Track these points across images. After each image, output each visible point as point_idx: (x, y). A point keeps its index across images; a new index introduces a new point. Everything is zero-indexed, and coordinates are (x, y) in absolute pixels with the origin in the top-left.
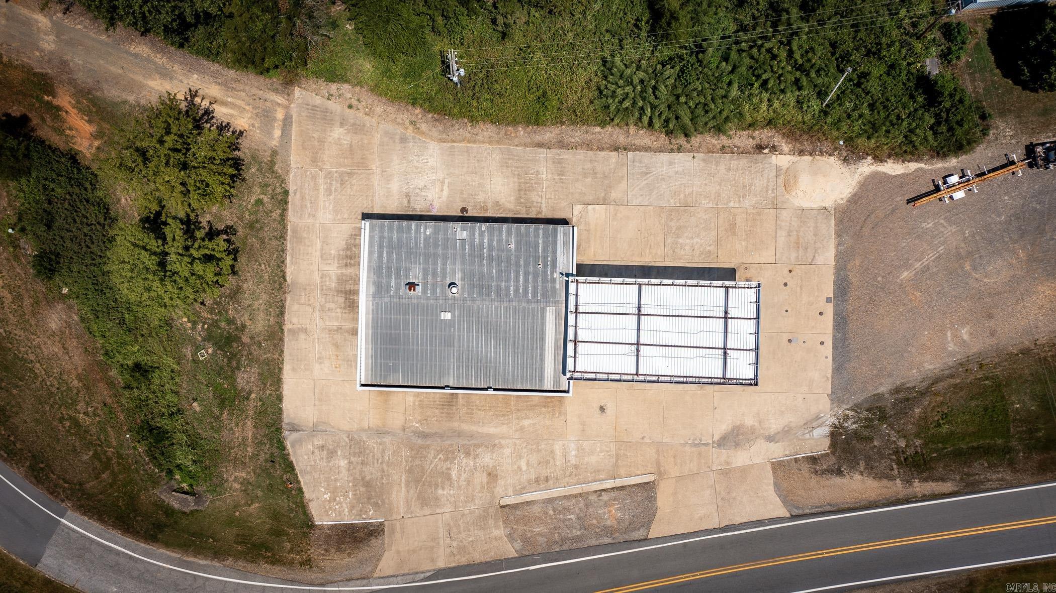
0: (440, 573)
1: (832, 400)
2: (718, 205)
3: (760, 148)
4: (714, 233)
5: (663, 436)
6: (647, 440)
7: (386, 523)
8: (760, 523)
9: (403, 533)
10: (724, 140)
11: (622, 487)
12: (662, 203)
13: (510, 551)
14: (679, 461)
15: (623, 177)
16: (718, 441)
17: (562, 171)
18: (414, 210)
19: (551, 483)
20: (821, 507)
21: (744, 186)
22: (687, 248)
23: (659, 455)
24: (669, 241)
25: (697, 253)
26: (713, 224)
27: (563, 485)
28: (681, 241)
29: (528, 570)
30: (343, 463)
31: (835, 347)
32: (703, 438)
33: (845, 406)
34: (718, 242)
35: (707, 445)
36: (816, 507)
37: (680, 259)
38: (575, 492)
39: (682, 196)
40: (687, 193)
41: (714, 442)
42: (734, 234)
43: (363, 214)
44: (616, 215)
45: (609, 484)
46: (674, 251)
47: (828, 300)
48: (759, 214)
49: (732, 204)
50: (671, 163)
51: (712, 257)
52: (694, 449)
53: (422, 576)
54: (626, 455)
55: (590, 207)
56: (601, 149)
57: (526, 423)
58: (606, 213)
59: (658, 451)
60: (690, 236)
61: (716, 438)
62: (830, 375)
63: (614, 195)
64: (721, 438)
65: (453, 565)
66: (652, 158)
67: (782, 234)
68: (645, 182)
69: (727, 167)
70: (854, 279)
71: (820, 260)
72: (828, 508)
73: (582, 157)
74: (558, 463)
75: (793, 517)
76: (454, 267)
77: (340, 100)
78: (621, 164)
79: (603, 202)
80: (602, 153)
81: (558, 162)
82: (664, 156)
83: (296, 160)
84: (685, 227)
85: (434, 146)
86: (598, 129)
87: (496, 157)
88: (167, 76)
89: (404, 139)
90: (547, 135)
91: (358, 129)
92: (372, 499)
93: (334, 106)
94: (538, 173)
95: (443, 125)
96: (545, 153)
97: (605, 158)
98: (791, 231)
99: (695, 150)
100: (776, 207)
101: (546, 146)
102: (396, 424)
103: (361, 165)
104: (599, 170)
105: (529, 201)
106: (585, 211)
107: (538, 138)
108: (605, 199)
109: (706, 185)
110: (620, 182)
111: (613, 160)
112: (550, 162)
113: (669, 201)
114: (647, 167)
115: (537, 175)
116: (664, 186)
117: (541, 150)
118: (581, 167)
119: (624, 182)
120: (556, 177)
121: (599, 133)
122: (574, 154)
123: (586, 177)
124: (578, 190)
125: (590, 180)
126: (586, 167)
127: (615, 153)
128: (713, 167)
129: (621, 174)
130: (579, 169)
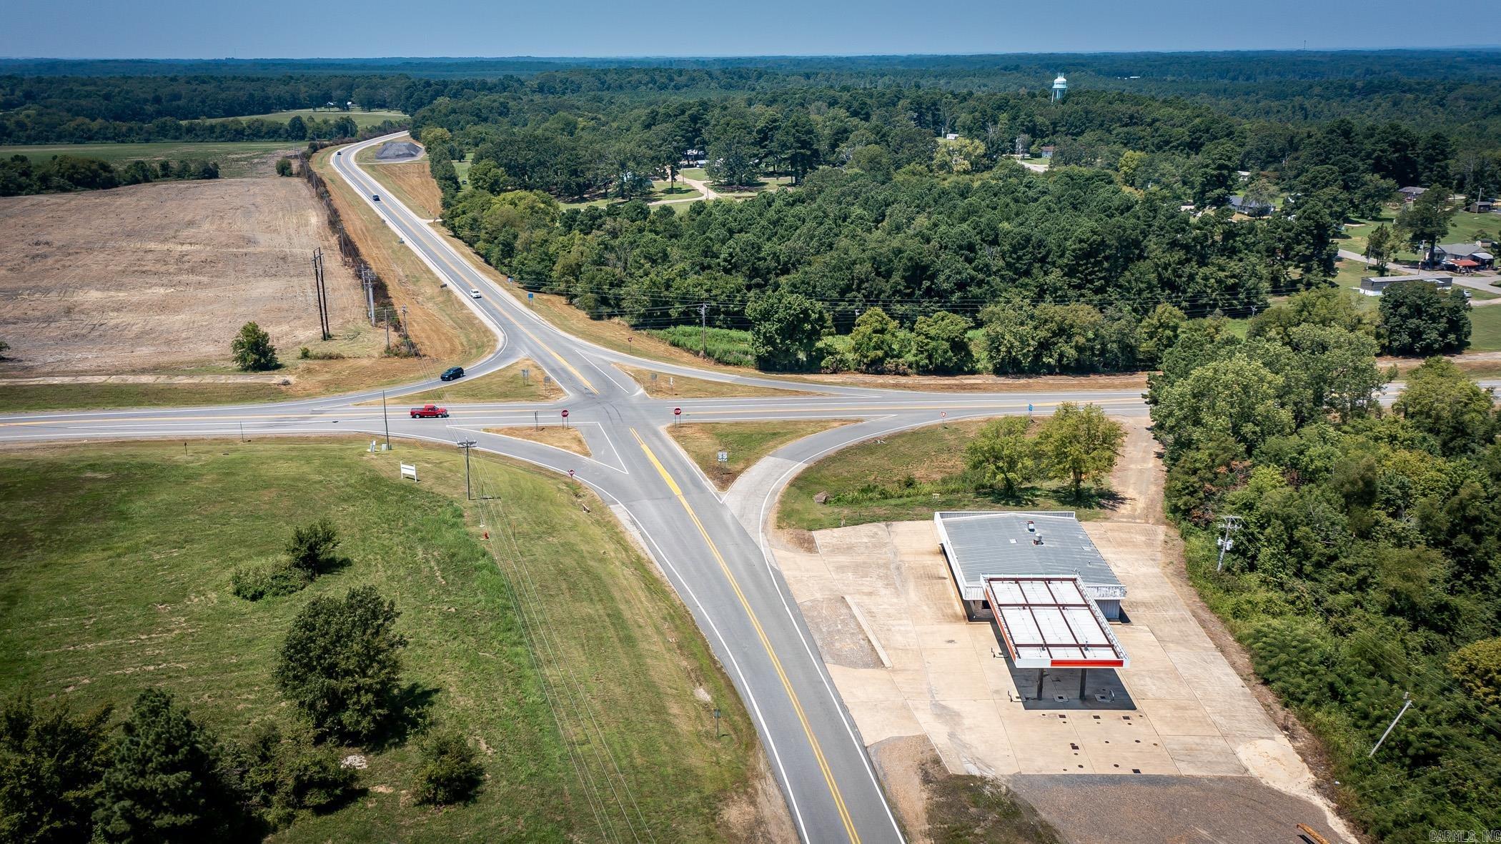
0: (779, 575)
1: (1014, 775)
2: (1201, 699)
3: (1286, 728)
4: (1168, 697)
5: (935, 673)
6: (927, 665)
7: (819, 554)
8: (853, 726)
9: (812, 560)
10: (1277, 707)
11: (876, 651)
12: (1180, 670)
13: (802, 598)
14: (909, 681)
15: (1193, 650)
16: (940, 704)
17: (1176, 621)
19: (871, 618)
20: (881, 767)
21: (1234, 716)
22: (1142, 682)
23: (914, 671)
24: (1143, 673)
25: (1141, 688)
26: (1178, 697)
27: (869, 623)
28: (1147, 679)
29: (784, 607)
30: (866, 541)
31: (1079, 776)
32: (939, 695)
33: (1010, 785)
34: (1159, 700)
35: (933, 697)
36: (880, 765)
37: (1128, 678)
38: (864, 629)
39: (1196, 680)
40: (1201, 683)
41: (937, 701)
42: (1175, 709)
44: (1151, 646)
45: (876, 644)
46: (1134, 675)
47: (1136, 771)
48: (1209, 725)
49: (1207, 708)
50: (1227, 675)
51: (1141, 695)
52: (926, 690)
54: (908, 654)
55: (1151, 634)
56: (1212, 639)
57: (925, 608)
58: (1150, 641)
59: (918, 670)
60: (1156, 684)
61: (942, 703)
62: (1043, 773)
63: (1171, 646)
64: (943, 705)
65: (786, 577)
66: (1224, 664)
67: (1197, 740)
68: (1195, 660)
69: (1247, 706)
71: (1182, 766)
72: (881, 774)
73: (1197, 630)
74: (890, 622)
75: (865, 749)
76: (1057, 545)
77: (1167, 539)
78: (1205, 649)
79: (1160, 639)
80: (1209, 639)
81: (1184, 620)
82: (1231, 671)
83: (1107, 524)
84: (1164, 681)
85: (1157, 570)
86: (1231, 639)
87: (1167, 594)
88: (1140, 493)
89: (1154, 560)
90: (1206, 615)
91: (1150, 544)
92: (836, 550)
93: (1162, 537)
94: (1166, 611)
95: (1179, 574)
96: (1188, 615)
97: (1204, 641)
98: (1203, 745)
99: (1253, 688)
100: (1225, 736)
101: (1195, 615)
102: (906, 558)
103: (1120, 545)
104: (1190, 638)
105: (1136, 607)
106: (1145, 632)
107: (1200, 611)
108: (1163, 641)
109: (1218, 693)
110: (1186, 648)
111: (1206, 645)
112: (1180, 616)
113: (1186, 673)
114: (1212, 662)
115: (1164, 610)
116: (1199, 671)
117: (1189, 612)
118: (1187, 630)
119: (1188, 650)
120: (1169, 619)
121: (1228, 639)
122: (1198, 627)
123: (1179, 632)
124: (1163, 629)
125: (1178, 634)
126: (1189, 632)
127: (1214, 646)
128: (1241, 698)
129: (1194, 648)
130: (1184, 629)
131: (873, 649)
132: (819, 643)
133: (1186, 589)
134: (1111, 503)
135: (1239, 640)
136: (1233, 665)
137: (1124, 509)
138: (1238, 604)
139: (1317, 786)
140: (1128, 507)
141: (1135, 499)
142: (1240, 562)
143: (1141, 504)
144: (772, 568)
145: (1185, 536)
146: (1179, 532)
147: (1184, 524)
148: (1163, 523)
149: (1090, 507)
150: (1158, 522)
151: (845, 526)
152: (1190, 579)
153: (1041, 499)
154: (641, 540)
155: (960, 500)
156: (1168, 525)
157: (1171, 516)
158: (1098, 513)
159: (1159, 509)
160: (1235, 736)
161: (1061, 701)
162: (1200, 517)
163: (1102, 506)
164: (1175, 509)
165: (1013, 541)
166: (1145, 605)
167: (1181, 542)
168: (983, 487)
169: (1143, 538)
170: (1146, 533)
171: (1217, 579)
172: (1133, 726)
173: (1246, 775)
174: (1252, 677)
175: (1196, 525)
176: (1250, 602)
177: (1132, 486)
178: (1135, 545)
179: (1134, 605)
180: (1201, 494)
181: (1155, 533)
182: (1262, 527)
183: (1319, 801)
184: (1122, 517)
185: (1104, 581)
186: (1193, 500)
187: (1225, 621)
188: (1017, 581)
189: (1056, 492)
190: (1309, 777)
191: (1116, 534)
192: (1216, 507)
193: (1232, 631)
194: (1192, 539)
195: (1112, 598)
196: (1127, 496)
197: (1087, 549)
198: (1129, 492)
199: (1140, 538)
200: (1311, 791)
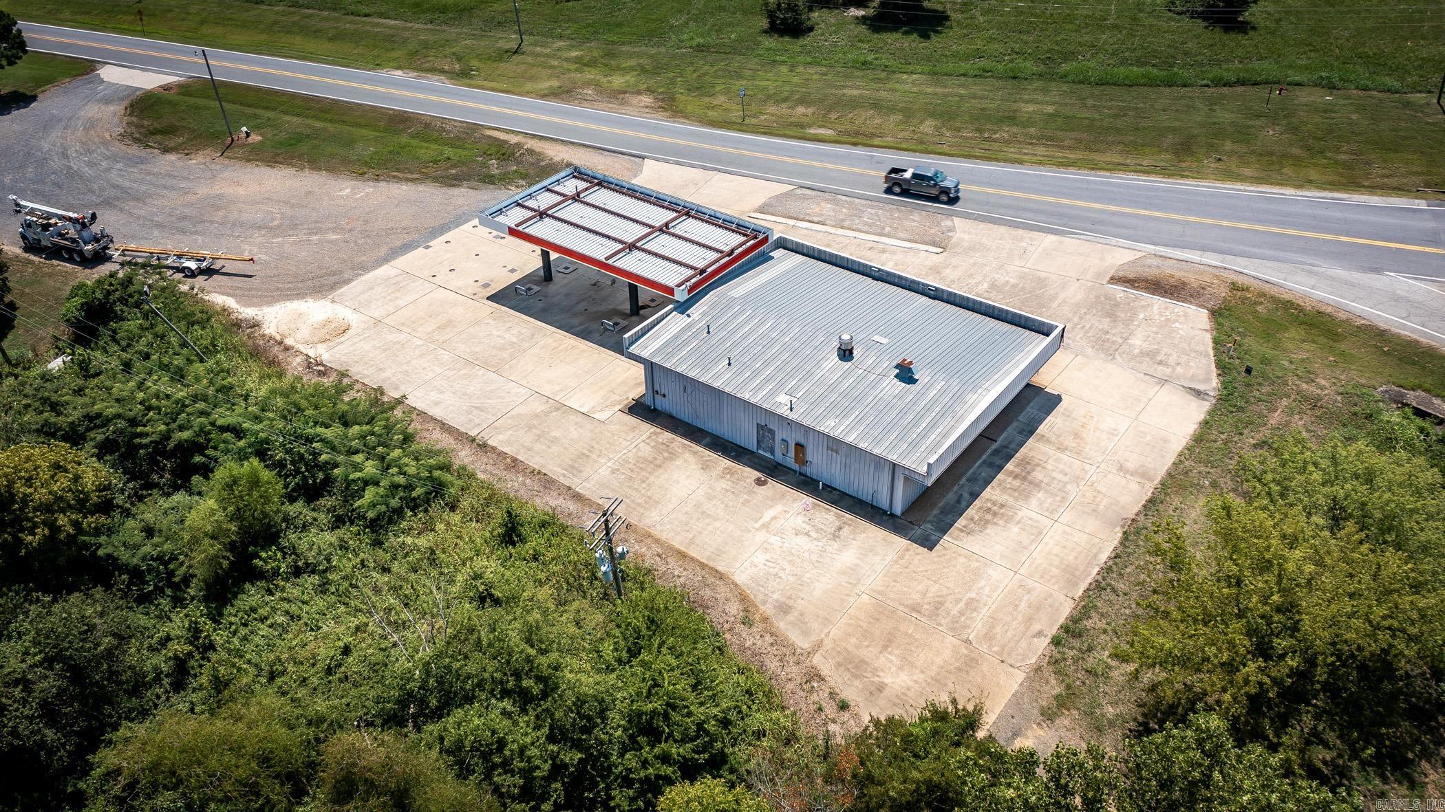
2: (434, 349)
3: (323, 372)
4: (470, 330)
7: (1105, 282)
8: (677, 163)
9: (1086, 270)
12: (494, 376)
15: (509, 418)
17: (580, 458)
18: (837, 515)
21: (385, 350)
22: (514, 332)
24: (527, 345)
25: (509, 324)
26: (461, 337)
28: (514, 340)
34: (476, 322)
37: (533, 327)
39: (462, 372)
40: (454, 372)
42: (450, 321)
43: (931, 549)
44: (562, 391)
46: (533, 335)
47: (427, 247)
48: (403, 324)
49: (420, 342)
50: (437, 404)
51: (498, 316)
53: (1082, 237)
55: (584, 410)
56: (502, 455)
58: (571, 397)
60: (499, 339)
63: (541, 408)
66: (452, 418)
67: (401, 303)
68: (489, 401)
69: (379, 372)
70: (384, 251)
71: (393, 272)
73: (537, 458)
75: (645, 158)
78: (497, 431)
79: (561, 407)
80: (506, 448)
81: (573, 469)
82: (436, 413)
84: (494, 348)
87: (655, 518)
90: (554, 501)
94: (613, 469)
96: (580, 486)
97: (509, 443)
98: (390, 300)
100: (378, 322)
101: (570, 492)
104: (530, 436)
105: (658, 450)
106: (594, 409)
107: (571, 506)
108: (557, 409)
109: (424, 369)
110: (519, 415)
111: (501, 437)
112: (585, 474)
113: (483, 375)
114: (468, 412)
115: (618, 470)
116: (472, 388)
117: (581, 491)
118: (550, 450)
119: (514, 412)
120: (594, 456)
121: (484, 471)
122: (542, 466)
123: (555, 438)
124: (580, 430)
125: (554, 434)
126: (543, 447)
127: (490, 442)
128: (394, 379)
129: (509, 421)
130: (555, 449)
136: (442, 426)
139: (256, 325)
160: (367, 329)
166: (653, 464)
173: (331, 297)
183: (248, 312)
190: (270, 329)
200: (259, 318)
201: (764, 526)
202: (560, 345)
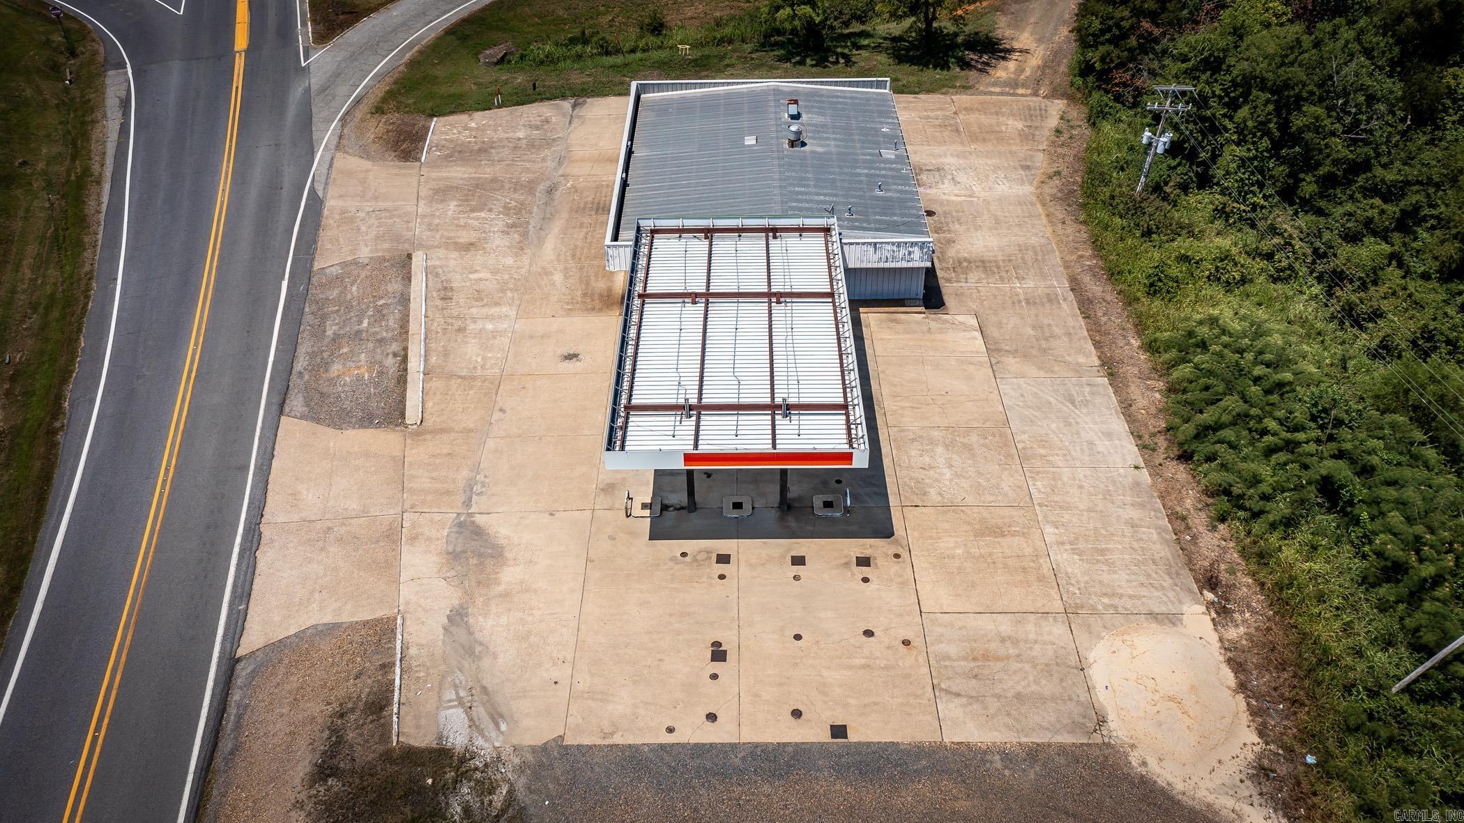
1: (544, 748)
2: (1040, 505)
3: (1210, 582)
4: (970, 500)
5: (502, 438)
6: (497, 415)
7: (419, 163)
9: (397, 174)
10: (1199, 521)
11: (405, 382)
12: (1015, 425)
13: (328, 260)
14: (438, 461)
15: (1052, 372)
16: (473, 522)
17: (1035, 303)
19: (439, 303)
20: (238, 725)
21: (1102, 552)
22: (927, 459)
23: (461, 432)
24: (936, 434)
25: (919, 474)
26: (992, 498)
27: (430, 314)
28: (940, 450)
29: (283, 279)
30: (521, 134)
31: (699, 750)
32: (484, 498)
33: (521, 783)
34: (949, 507)
35: (468, 503)
36: (239, 717)
37: (899, 449)
38: (412, 327)
39: (1042, 451)
40: (1051, 458)
41: (470, 515)
42: (979, 534)
44: (971, 363)
45: (415, 364)
46: (913, 440)
47: (839, 731)
48: (1041, 579)
49: (1049, 530)
50: (1109, 435)
51: (915, 498)
52: (461, 485)
54: (471, 388)
55: (978, 334)
56: (1097, 345)
57: (558, 277)
58: (972, 352)
59: (470, 431)
60: (955, 463)
61: (479, 519)
62: (618, 739)
63: (1011, 362)
64: (478, 527)
65: (326, 212)
66: (1108, 408)
67: (1005, 625)
68: (1051, 399)
69: (1137, 522)
71: (950, 709)
72: (226, 745)
73: (1071, 322)
74: (474, 311)
75: (231, 664)
76: (832, 146)
77: (1064, 126)
78: (1078, 370)
79: (993, 348)
80: (1089, 346)
81: (1051, 299)
82: (1119, 426)
83: (963, 99)
84: (973, 456)
85: (1027, 190)
86: (1135, 343)
87: (1034, 241)
88: (1040, 41)
89: (1027, 168)
90: (1096, 288)
91: (1027, 137)
92: (459, 153)
93: (1053, 122)
94: (1021, 279)
95: (1065, 197)
96: (1062, 286)
97: (1081, 351)
98: (1015, 642)
99: (1155, 470)
100: (1070, 613)
101: (1076, 286)
102: (574, 170)
103: (974, 138)
104: (1054, 343)
105: (966, 271)
106: (966, 328)
107: (1087, 279)
108: (998, 350)
109: (1081, 487)
110: (1040, 368)
111: (1082, 360)
112: (1047, 291)
113: (1024, 432)
114: (1086, 403)
115: (1017, 278)
116: (1053, 426)
117: (1066, 282)
118: (1051, 322)
119: (1042, 374)
120: (1022, 297)
121: (1128, 344)
122: (1074, 316)
123: (1034, 328)
124: (1005, 321)
125: (1031, 332)
126: (1054, 328)
127: (1097, 362)
128: (1128, 499)
129: (1056, 369)
130: (1046, 321)
131: (402, 380)
132: (299, 366)
133: (1071, 229)
134: (985, 58)
135: (1151, 347)
136: (1127, 408)
137: (1004, 70)
138: (1161, 266)
139: (1261, 771)
140: (1011, 65)
141: (1027, 51)
142: (1185, 171)
143: (1035, 61)
144: (313, 191)
145: (1096, 117)
146: (1086, 110)
147: (1096, 95)
148: (1064, 95)
149: (945, 66)
150: (1054, 94)
151: (499, 107)
152: (1083, 206)
153: (864, 53)
154: (113, 136)
155: (723, 58)
156: (1070, 98)
157: (1079, 81)
158: (956, 78)
159: (1063, 68)
160: (1094, 612)
161: (735, 514)
162: (1125, 85)
163: (965, 65)
164: (1085, 70)
165: (750, 141)
166: (985, 265)
167: (1087, 132)
168: (779, 32)
169: (1019, 125)
170: (1030, 115)
171: (1135, 208)
172: (871, 586)
173: (1097, 738)
174: (1162, 442)
175: (1118, 98)
176: (1184, 258)
177: (1029, 29)
178: (1000, 138)
179: (963, 266)
180: (1133, 41)
181: (1043, 114)
182: (1234, 105)
184: (995, 84)
185: (894, 228)
186: (1116, 52)
187: (1130, 301)
188: (709, 233)
189: (894, 39)
191: (973, 117)
192: (1156, 65)
193: (1140, 327)
194: (1107, 127)
195: (904, 265)
196: (1016, 45)
197: (888, 154)
198: (1024, 39)
199: (1015, 125)
200: (1249, 789)
201: (970, 196)
202: (903, 408)
